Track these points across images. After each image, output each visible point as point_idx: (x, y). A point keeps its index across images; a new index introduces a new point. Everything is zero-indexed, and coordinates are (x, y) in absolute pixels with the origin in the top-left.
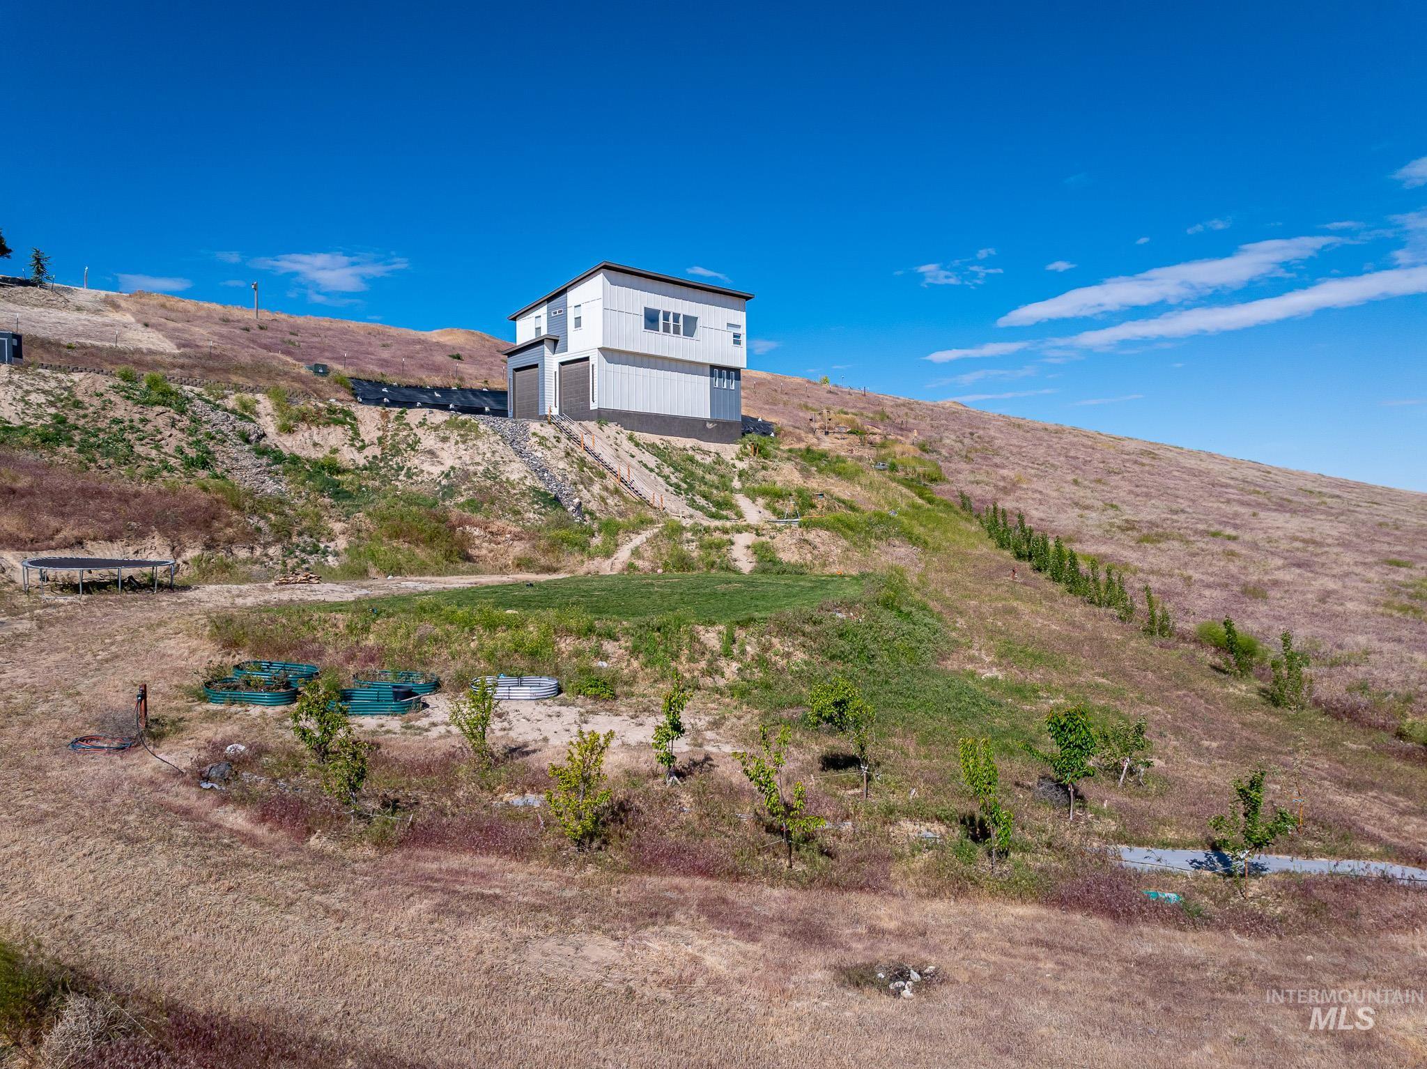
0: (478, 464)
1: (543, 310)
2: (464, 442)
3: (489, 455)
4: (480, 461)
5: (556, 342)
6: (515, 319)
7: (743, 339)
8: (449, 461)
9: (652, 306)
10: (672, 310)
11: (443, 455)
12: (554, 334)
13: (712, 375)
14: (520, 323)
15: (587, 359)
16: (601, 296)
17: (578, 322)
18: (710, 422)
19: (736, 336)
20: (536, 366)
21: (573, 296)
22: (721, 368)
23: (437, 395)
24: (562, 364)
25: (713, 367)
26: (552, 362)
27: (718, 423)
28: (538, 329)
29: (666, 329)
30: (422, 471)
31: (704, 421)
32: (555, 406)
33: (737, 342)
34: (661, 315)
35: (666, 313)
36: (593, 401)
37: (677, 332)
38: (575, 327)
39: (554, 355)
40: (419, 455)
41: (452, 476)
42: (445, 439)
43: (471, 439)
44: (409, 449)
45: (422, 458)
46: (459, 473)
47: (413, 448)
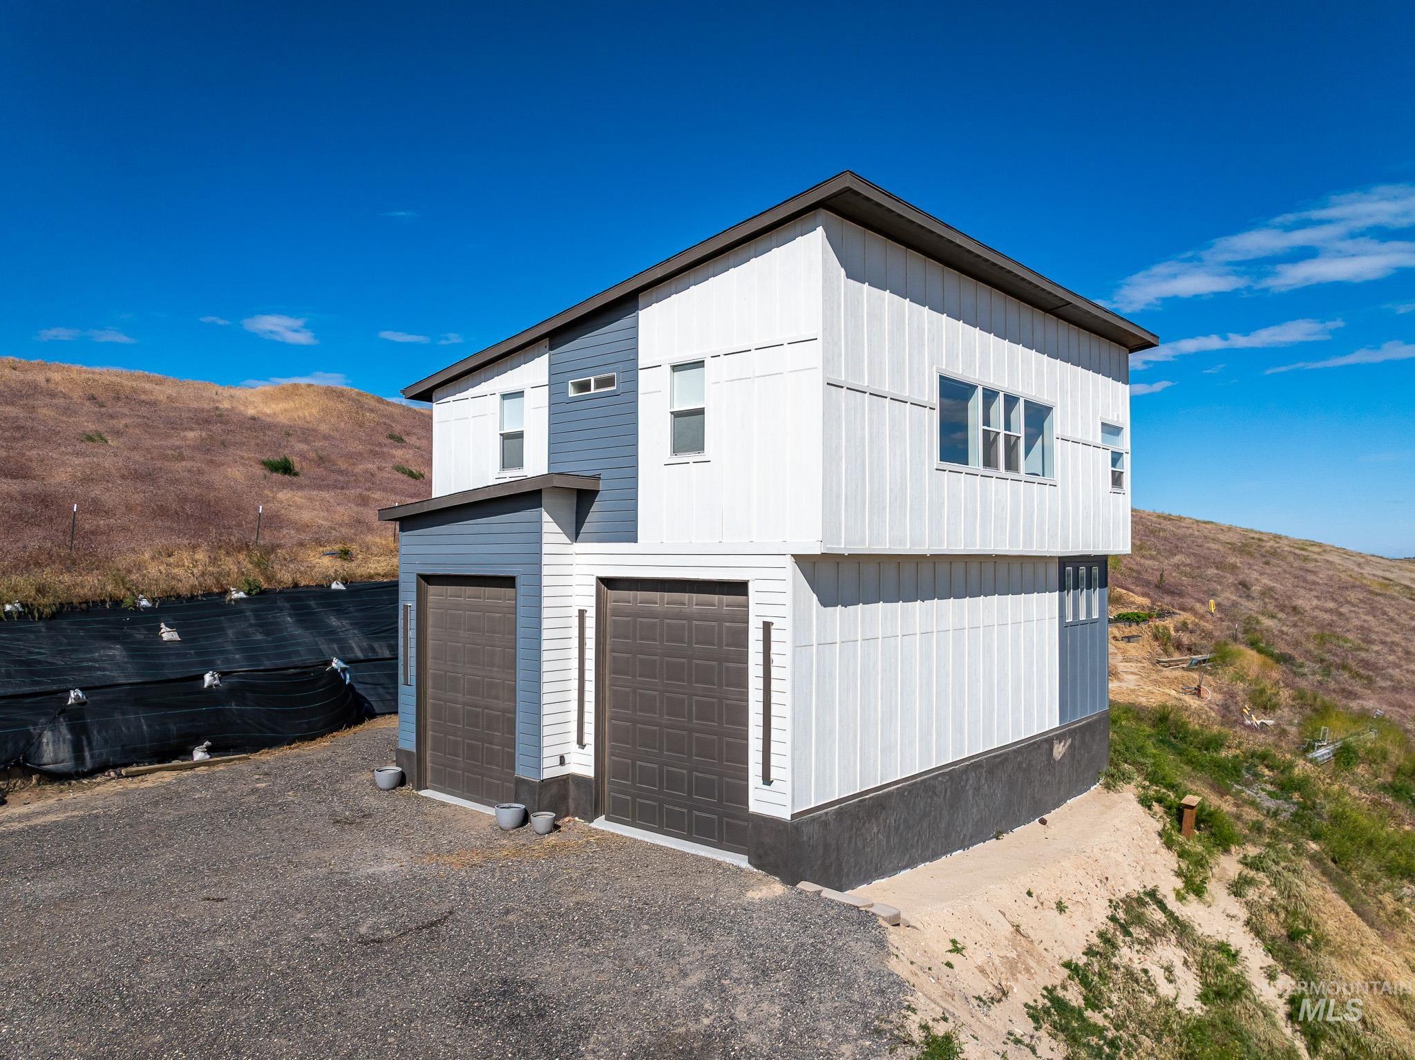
1: (533, 373)
5: (584, 498)
6: (426, 396)
9: (959, 372)
10: (1003, 384)
12: (580, 466)
13: (1063, 585)
14: (444, 412)
15: (740, 588)
16: (817, 331)
17: (689, 430)
18: (1058, 740)
19: (1116, 458)
20: (509, 582)
22: (1078, 562)
23: (168, 634)
24: (608, 583)
25: (1064, 561)
26: (570, 571)
27: (1072, 733)
28: (512, 443)
29: (989, 461)
31: (1042, 744)
32: (581, 743)
33: (1117, 480)
34: (976, 405)
35: (990, 395)
36: (767, 780)
37: (1011, 465)
38: (676, 450)
39: (579, 547)
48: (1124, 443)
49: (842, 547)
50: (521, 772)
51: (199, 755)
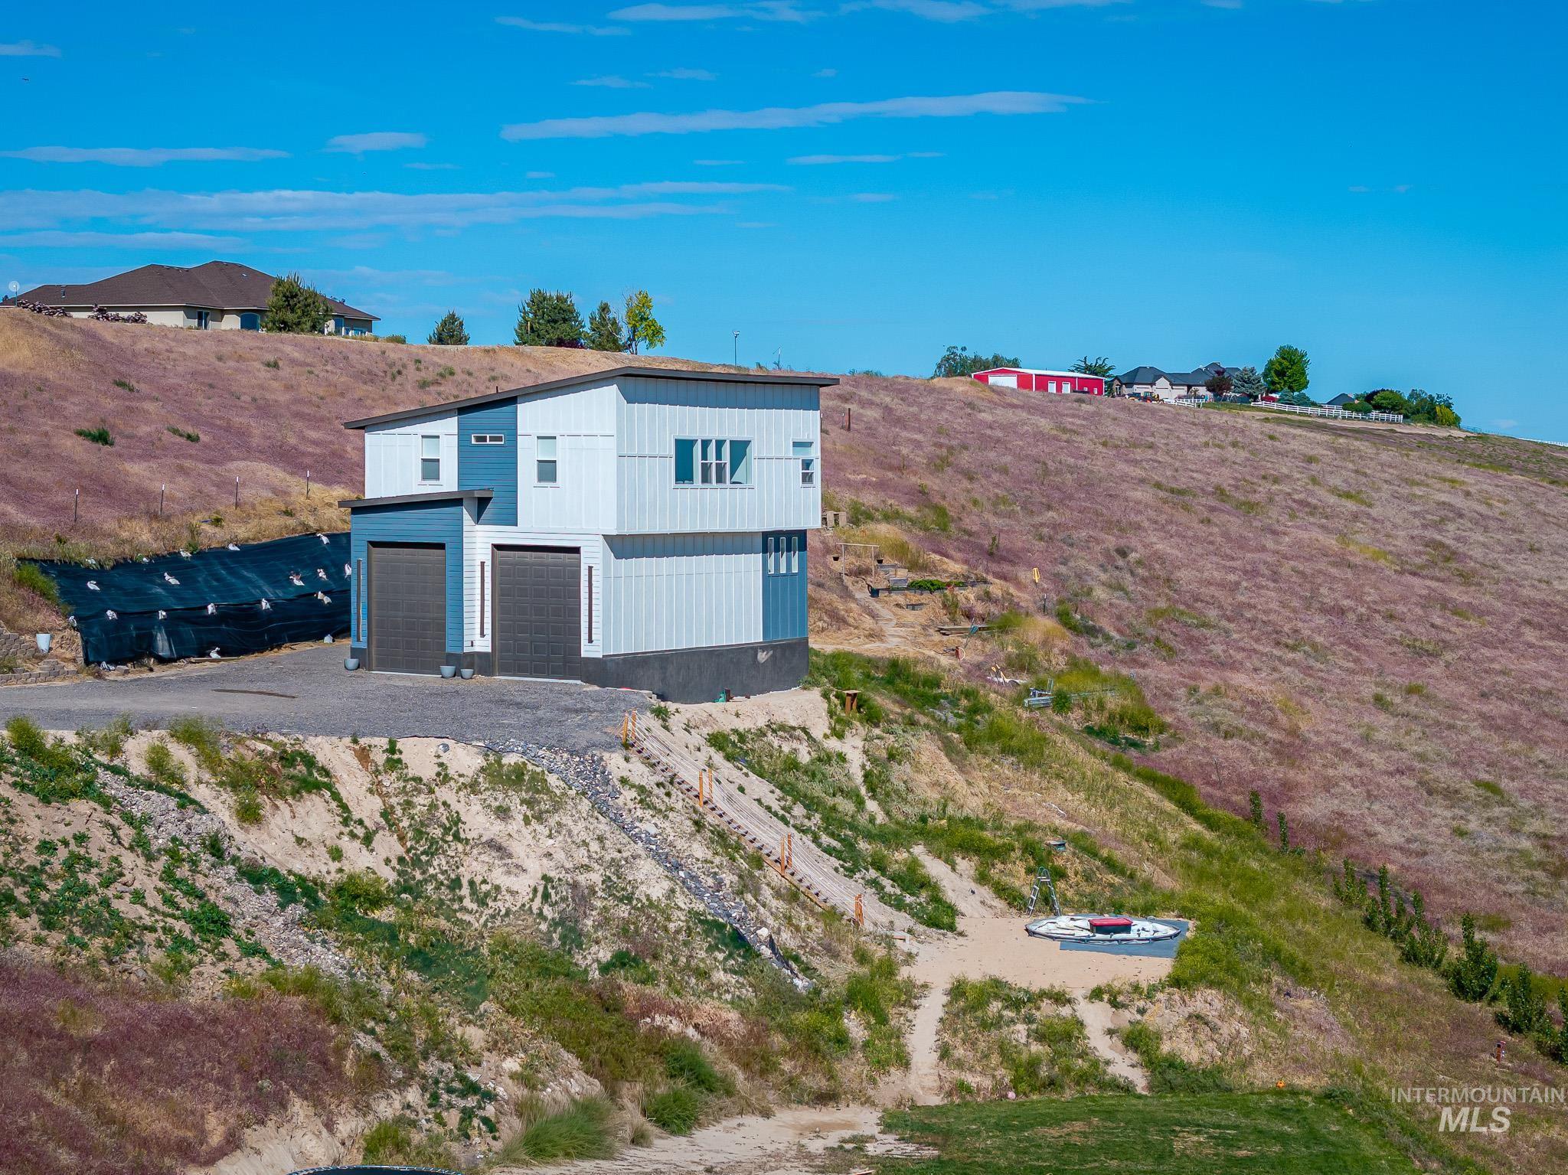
0: (587, 868)
1: (449, 427)
2: (539, 818)
3: (595, 846)
4: (586, 861)
5: (483, 503)
6: (359, 430)
7: (816, 469)
9: (687, 435)
10: (714, 435)
11: (517, 848)
12: (480, 487)
13: (765, 550)
15: (576, 550)
16: (614, 432)
17: (547, 471)
18: (764, 648)
19: (807, 464)
20: (438, 546)
21: (531, 416)
22: (777, 534)
23: (171, 580)
24: (498, 547)
25: (766, 535)
26: (475, 541)
27: (773, 648)
28: (430, 468)
29: (705, 479)
30: (497, 888)
31: (752, 649)
32: (482, 635)
33: (807, 478)
34: (697, 450)
35: (705, 444)
36: (590, 641)
37: (720, 479)
38: (540, 479)
39: (478, 527)
40: (475, 851)
41: (554, 898)
42: (503, 813)
43: (547, 811)
44: (450, 838)
45: (483, 857)
46: (565, 891)
47: (457, 837)
48: (815, 453)
49: (625, 531)
50: (448, 650)
51: (213, 655)
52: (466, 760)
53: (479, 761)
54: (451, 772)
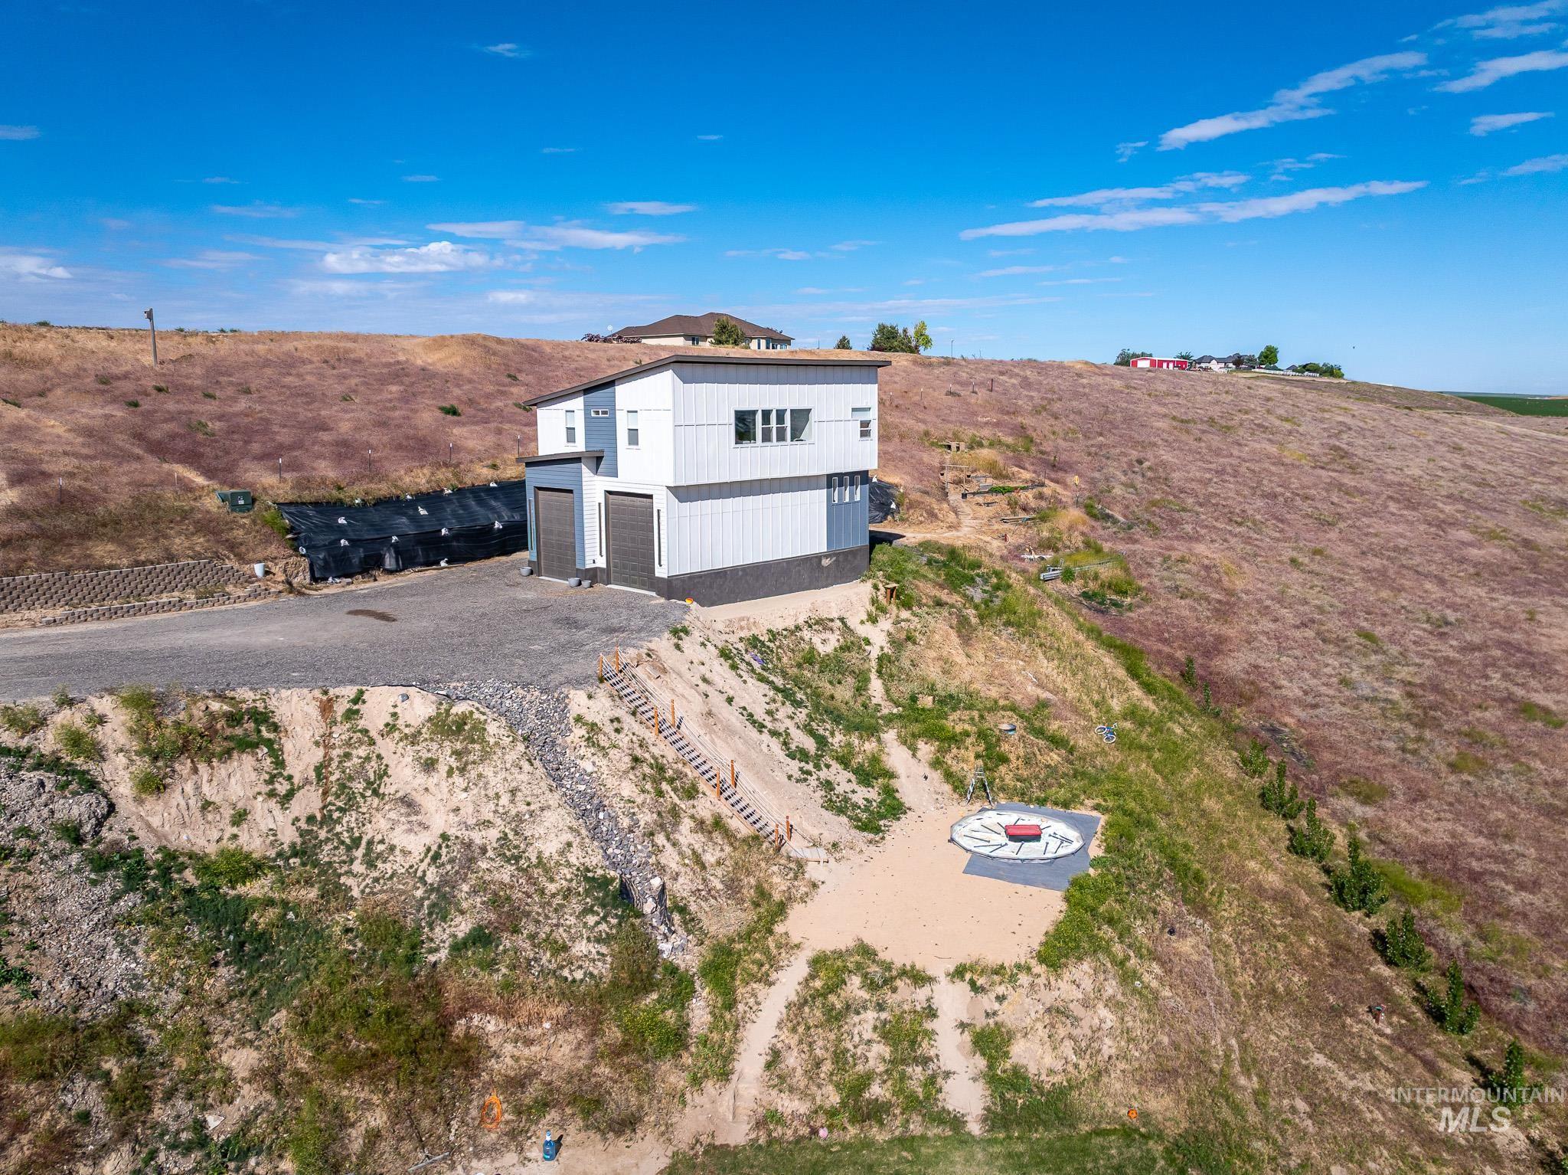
0: (487, 824)
1: (578, 403)
2: (462, 770)
3: (505, 800)
4: (490, 816)
5: (599, 459)
6: (534, 406)
7: (874, 427)
8: (440, 821)
9: (746, 407)
10: (774, 406)
11: (428, 803)
12: (597, 447)
13: (829, 486)
14: (543, 414)
15: (650, 497)
16: (670, 405)
17: (633, 436)
18: (827, 556)
19: (865, 424)
20: (571, 491)
21: (623, 393)
22: (841, 475)
23: (423, 512)
24: (608, 492)
25: (830, 477)
26: (594, 488)
27: (837, 554)
28: (571, 432)
29: (766, 439)
30: (392, 848)
31: (818, 557)
32: (601, 555)
33: (865, 434)
34: (758, 418)
35: (766, 414)
36: (660, 563)
37: (781, 439)
38: (629, 443)
39: (597, 478)
40: (387, 807)
41: (444, 859)
42: (429, 765)
43: (474, 762)
44: (369, 793)
45: (393, 815)
46: (456, 851)
47: (376, 793)
48: (873, 416)
49: (684, 483)
50: (577, 566)
51: (443, 564)
52: (420, 708)
53: (431, 711)
54: (400, 723)
